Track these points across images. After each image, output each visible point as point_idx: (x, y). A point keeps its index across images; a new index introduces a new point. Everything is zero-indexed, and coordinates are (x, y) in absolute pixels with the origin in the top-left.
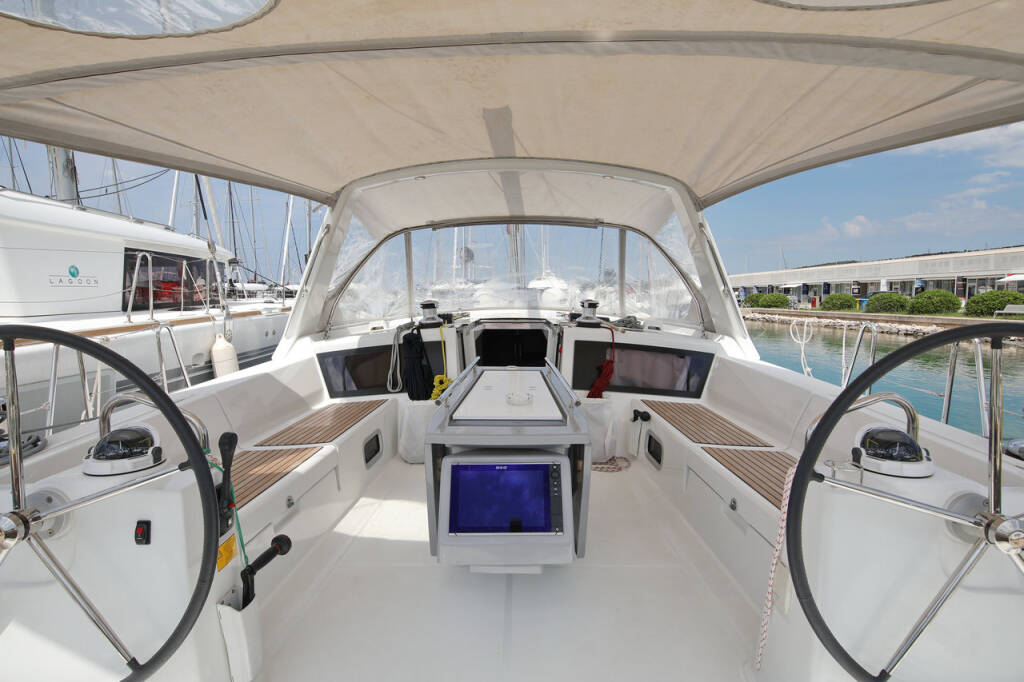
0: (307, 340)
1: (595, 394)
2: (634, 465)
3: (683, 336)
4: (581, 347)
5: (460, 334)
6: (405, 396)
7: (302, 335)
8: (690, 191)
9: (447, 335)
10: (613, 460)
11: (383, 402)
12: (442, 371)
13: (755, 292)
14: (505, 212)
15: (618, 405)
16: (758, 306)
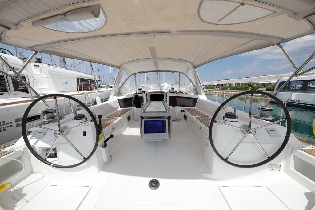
0: (115, 96)
1: (174, 107)
3: (192, 95)
4: (171, 97)
5: (146, 95)
6: (136, 107)
7: (114, 96)
8: (193, 65)
9: (144, 95)
10: (177, 120)
11: (131, 109)
12: (143, 102)
13: (207, 86)
15: (178, 109)
16: (208, 89)
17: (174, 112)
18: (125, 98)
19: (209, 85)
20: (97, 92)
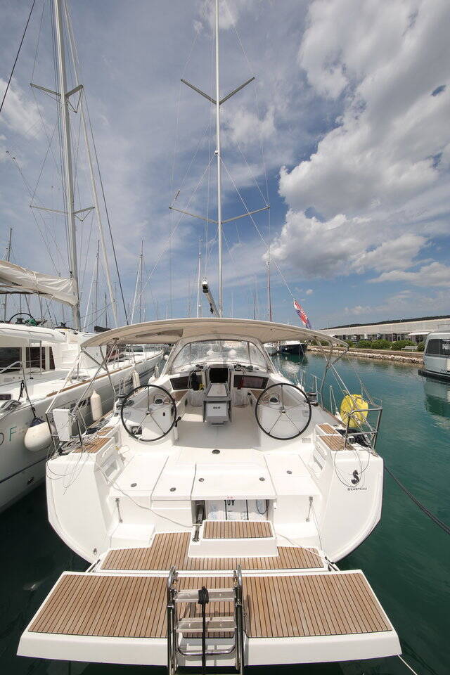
1: (239, 388)
2: (248, 407)
3: (262, 372)
4: (236, 377)
5: (205, 372)
6: (192, 389)
7: (166, 374)
8: (260, 340)
9: (203, 374)
10: (243, 405)
11: (186, 391)
12: (201, 383)
15: (245, 391)
17: (238, 395)
18: (179, 376)
20: (134, 365)
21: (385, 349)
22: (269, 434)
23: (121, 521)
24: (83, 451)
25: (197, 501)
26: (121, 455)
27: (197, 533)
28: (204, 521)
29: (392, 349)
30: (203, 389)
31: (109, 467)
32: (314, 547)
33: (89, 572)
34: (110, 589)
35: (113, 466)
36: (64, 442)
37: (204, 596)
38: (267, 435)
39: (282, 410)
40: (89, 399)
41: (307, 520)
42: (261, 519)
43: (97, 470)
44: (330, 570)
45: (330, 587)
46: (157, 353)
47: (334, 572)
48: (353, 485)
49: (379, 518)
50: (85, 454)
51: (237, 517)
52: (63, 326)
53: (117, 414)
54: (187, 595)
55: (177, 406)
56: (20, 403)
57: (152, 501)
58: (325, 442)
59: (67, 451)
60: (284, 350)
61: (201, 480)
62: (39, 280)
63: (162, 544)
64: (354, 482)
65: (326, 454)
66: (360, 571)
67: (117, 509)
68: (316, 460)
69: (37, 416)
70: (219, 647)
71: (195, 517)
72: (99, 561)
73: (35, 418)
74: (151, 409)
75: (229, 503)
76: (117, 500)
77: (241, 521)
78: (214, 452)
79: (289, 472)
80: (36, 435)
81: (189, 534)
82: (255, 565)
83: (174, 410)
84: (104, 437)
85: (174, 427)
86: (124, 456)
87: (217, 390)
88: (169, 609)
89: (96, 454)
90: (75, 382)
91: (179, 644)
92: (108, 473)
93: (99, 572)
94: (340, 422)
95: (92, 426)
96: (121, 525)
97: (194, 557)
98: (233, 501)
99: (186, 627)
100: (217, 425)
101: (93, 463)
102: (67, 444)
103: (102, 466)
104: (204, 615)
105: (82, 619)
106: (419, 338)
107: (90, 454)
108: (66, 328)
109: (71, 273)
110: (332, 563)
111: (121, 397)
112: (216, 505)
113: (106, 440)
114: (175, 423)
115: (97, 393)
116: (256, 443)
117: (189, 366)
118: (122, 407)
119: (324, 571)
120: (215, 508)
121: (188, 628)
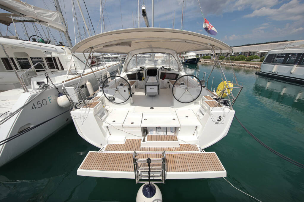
0: (125, 73)
1: (163, 80)
2: (167, 89)
4: (161, 73)
5: (145, 71)
6: (139, 80)
7: (124, 72)
9: (143, 72)
10: (165, 88)
11: (136, 81)
12: (143, 77)
13: (205, 55)
14: (151, 51)
15: (166, 81)
16: (204, 59)
17: (163, 83)
18: (131, 73)
19: (207, 54)
20: (106, 68)
21: (242, 61)
22: (178, 100)
23: (110, 134)
24: (86, 107)
25: (143, 128)
26: (106, 109)
27: (144, 139)
28: (147, 135)
29: (246, 61)
30: (144, 80)
31: (101, 114)
32: (195, 144)
33: (100, 151)
34: (109, 157)
35: (103, 114)
36: (77, 103)
37: (149, 161)
38: (177, 101)
39: (186, 89)
40: (85, 84)
41: (193, 135)
42: (173, 134)
43: (95, 115)
44: (201, 152)
45: (201, 157)
46: (118, 62)
47: (203, 152)
48: (218, 122)
49: (226, 134)
50: (88, 109)
51: (162, 133)
52: (61, 44)
53: (101, 91)
54: (141, 160)
55: (131, 87)
56: (49, 85)
57: (123, 127)
58: (208, 104)
59: (79, 107)
60: (187, 62)
61: (145, 119)
62: (36, 12)
63: (129, 143)
64: (218, 120)
65: (207, 109)
66: (214, 152)
67: (108, 130)
68: (200, 111)
69: (60, 92)
70: (155, 174)
71: (143, 134)
72: (103, 148)
73: (59, 93)
74: (118, 89)
75: (158, 129)
76: (107, 127)
77: (164, 135)
78: (151, 108)
79: (187, 117)
80: (62, 100)
81: (141, 139)
82: (170, 150)
83: (130, 89)
84: (96, 101)
85: (131, 97)
86: (108, 109)
87: (152, 80)
88: (134, 165)
89: (93, 108)
90: (76, 76)
91: (139, 173)
92: (101, 116)
93: (104, 151)
94: (215, 95)
95: (90, 97)
96: (111, 136)
97: (144, 147)
98: (160, 128)
99: (142, 169)
100: (152, 96)
101: (93, 112)
102: (78, 104)
103: (98, 113)
104: (149, 166)
105: (100, 165)
106: (263, 54)
107: (91, 109)
108: (63, 45)
109: (56, 7)
110: (203, 149)
111: (102, 83)
112: (152, 129)
113: (97, 103)
114: (131, 95)
115: (89, 81)
116: (171, 105)
117: (136, 68)
118: (103, 88)
119: (199, 152)
120: (152, 130)
121: (142, 170)
